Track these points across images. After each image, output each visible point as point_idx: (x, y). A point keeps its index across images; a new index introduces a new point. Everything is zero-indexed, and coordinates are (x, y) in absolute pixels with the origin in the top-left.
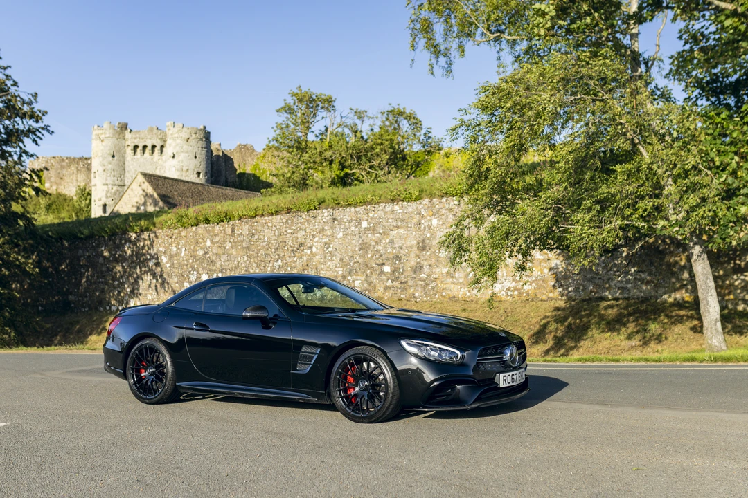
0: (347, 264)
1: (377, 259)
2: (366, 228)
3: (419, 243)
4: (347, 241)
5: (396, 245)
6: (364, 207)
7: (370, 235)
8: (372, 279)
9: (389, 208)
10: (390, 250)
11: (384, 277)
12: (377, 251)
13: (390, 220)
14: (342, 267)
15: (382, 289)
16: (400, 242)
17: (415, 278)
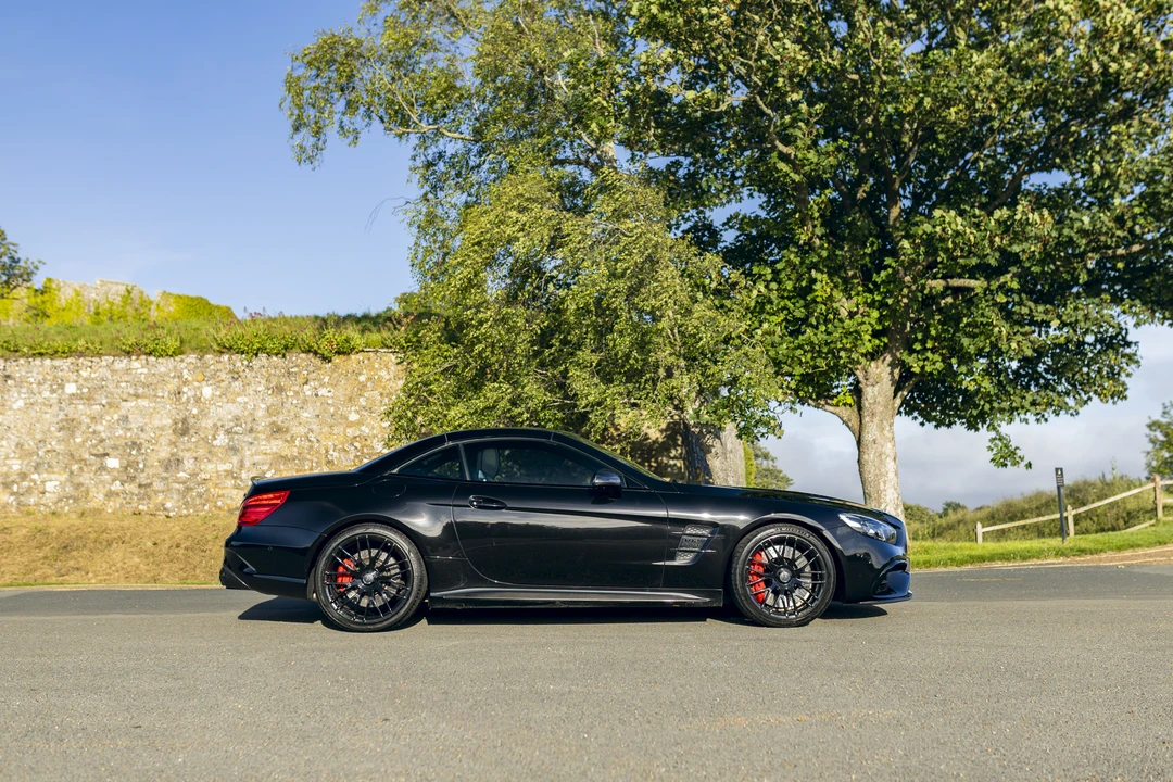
0: (31, 454)
1: (95, 446)
2: (73, 395)
3: (176, 423)
4: (33, 414)
5: (133, 425)
6: (69, 360)
7: (81, 407)
8: (81, 480)
9: (121, 364)
10: (120, 432)
11: (107, 477)
12: (94, 432)
13: (123, 385)
14: (20, 458)
15: (101, 496)
16: (140, 420)
17: (167, 478)
